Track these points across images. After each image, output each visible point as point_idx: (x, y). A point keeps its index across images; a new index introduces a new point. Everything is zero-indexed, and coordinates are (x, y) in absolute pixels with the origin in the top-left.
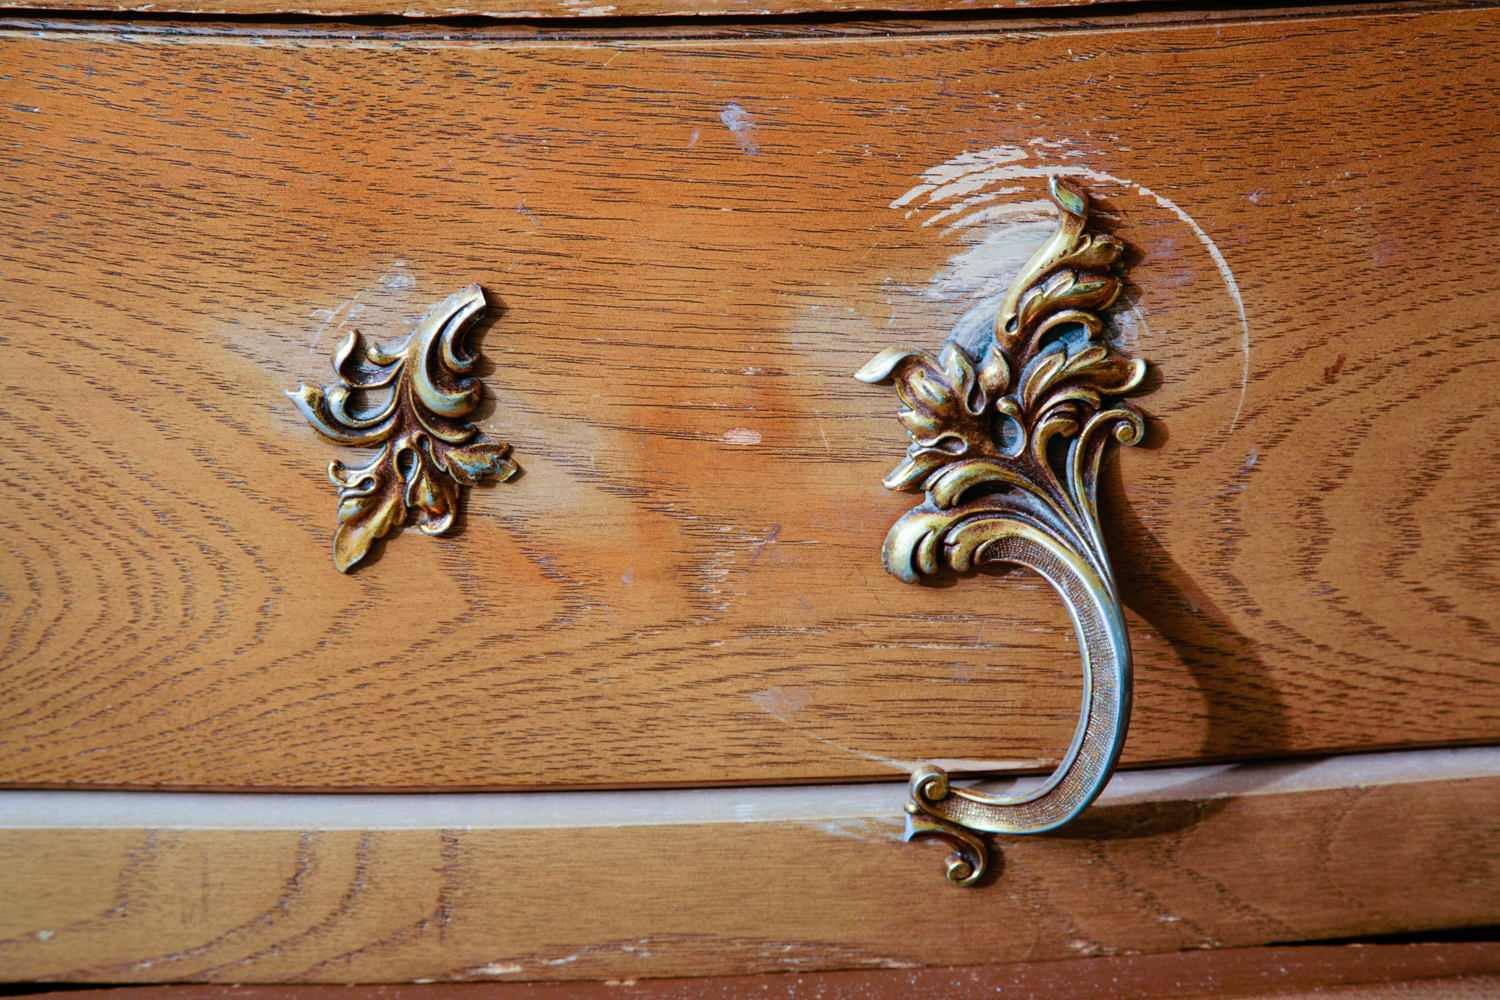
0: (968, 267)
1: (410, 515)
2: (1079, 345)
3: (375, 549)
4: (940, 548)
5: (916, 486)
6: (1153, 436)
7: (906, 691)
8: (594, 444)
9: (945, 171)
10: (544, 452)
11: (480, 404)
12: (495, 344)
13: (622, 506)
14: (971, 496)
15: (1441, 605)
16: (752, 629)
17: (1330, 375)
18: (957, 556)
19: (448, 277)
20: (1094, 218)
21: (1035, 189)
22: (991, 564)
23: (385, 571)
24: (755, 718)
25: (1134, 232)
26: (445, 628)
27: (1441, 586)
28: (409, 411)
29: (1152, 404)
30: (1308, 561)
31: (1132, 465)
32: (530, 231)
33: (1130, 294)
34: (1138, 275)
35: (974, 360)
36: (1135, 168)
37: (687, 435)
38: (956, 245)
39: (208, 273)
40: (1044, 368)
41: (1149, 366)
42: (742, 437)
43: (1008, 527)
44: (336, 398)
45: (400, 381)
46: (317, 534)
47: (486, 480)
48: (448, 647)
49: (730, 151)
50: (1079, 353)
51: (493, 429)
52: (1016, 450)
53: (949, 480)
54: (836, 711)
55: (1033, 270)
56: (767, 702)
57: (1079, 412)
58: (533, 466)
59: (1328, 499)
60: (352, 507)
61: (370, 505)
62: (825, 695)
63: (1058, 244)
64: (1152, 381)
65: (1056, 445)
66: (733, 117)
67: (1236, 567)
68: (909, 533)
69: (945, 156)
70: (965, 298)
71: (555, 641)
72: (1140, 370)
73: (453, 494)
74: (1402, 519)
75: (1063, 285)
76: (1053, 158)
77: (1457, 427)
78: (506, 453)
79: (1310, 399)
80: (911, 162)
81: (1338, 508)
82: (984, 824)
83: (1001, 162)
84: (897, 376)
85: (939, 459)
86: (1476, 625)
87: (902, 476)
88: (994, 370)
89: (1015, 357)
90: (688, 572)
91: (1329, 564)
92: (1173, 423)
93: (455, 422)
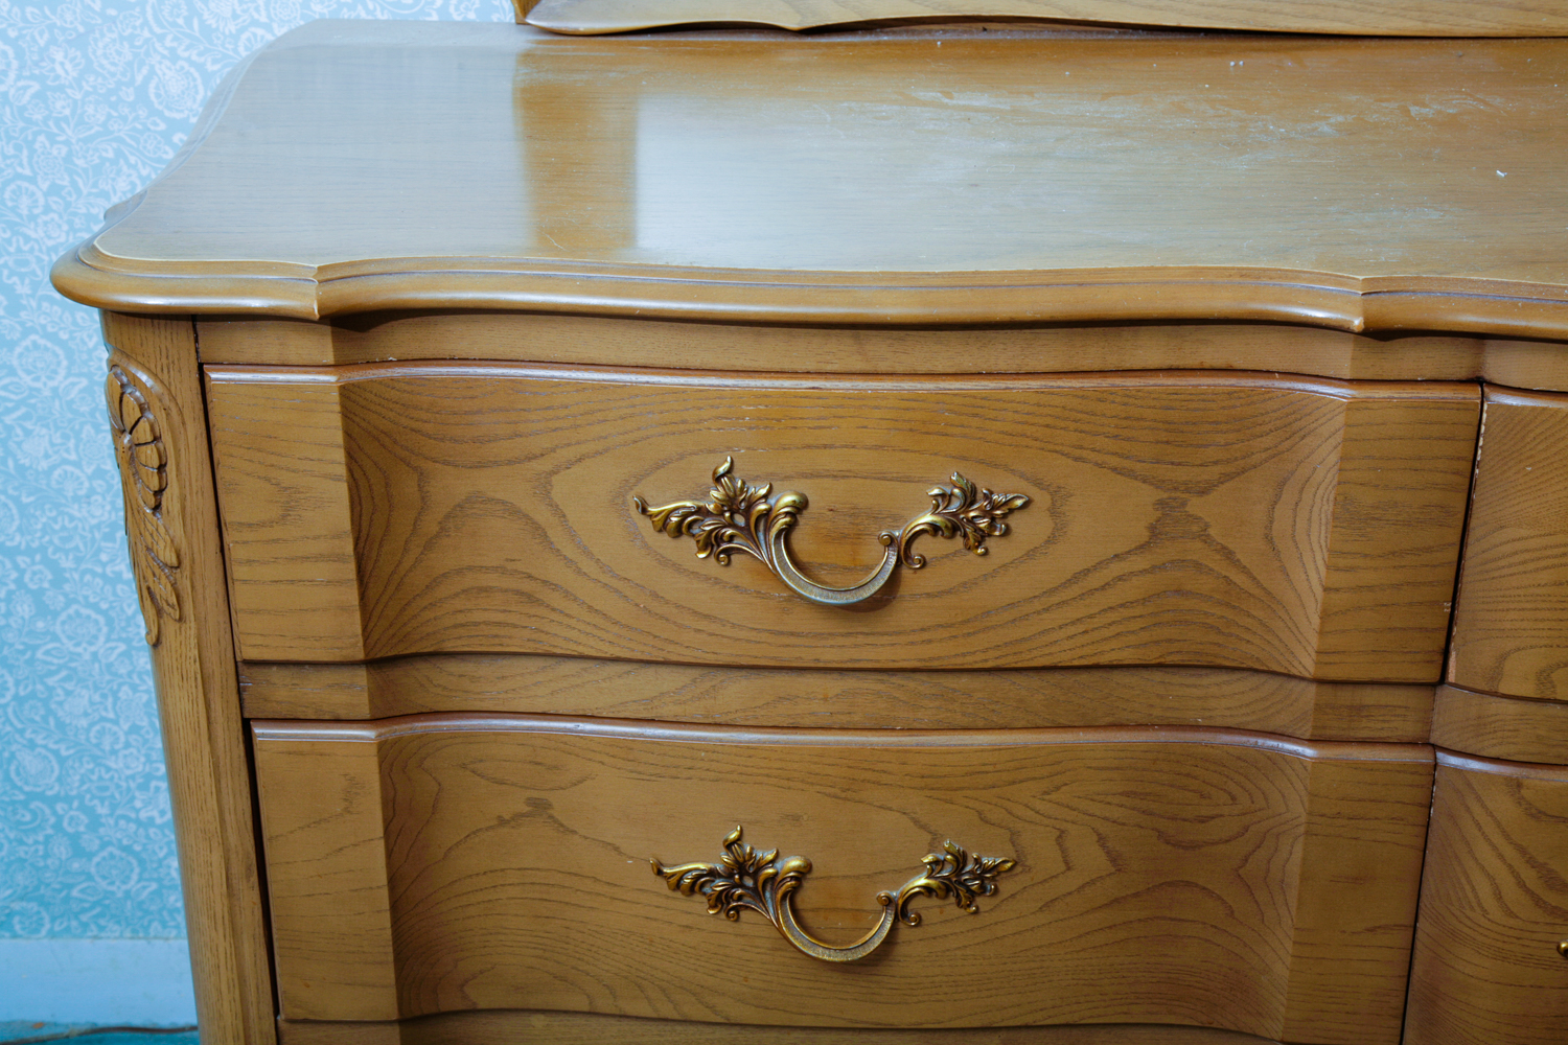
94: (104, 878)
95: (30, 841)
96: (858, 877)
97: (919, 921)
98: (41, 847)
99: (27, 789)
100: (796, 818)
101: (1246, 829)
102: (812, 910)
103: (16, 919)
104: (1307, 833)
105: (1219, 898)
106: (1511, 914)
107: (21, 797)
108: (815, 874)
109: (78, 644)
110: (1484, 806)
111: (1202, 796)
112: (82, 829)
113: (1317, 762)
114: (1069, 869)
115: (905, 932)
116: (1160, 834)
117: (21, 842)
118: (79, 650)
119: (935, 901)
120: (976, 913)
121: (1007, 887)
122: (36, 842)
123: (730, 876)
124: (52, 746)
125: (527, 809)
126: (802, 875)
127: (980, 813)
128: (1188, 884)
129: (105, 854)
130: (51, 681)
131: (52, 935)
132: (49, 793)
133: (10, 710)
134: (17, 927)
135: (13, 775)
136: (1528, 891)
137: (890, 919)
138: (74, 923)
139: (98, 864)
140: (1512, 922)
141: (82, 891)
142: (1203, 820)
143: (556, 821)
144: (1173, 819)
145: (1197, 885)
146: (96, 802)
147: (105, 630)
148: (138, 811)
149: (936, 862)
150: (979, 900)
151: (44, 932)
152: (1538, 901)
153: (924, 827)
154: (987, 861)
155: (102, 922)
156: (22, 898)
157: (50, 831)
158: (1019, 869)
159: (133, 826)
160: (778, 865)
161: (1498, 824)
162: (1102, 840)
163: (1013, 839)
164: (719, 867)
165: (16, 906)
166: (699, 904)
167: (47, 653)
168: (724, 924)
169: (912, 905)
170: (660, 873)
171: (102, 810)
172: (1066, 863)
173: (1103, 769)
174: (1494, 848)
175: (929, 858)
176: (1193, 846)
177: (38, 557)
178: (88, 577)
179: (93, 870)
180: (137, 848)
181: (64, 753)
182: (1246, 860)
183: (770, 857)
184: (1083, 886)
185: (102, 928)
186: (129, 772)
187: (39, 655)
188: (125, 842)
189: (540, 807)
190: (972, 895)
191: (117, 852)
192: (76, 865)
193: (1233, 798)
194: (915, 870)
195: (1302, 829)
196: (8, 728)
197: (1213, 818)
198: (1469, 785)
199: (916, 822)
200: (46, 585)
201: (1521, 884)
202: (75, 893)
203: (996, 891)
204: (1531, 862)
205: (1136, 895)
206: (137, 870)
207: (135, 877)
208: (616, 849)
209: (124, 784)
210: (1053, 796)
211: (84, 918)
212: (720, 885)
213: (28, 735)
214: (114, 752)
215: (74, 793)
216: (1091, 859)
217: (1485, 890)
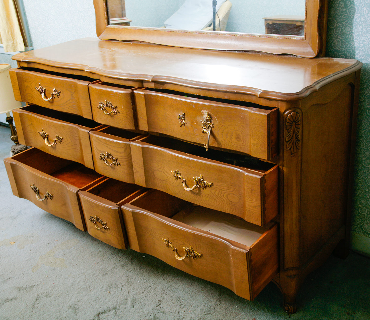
1: (182, 124)
2: (209, 122)
5: (203, 128)
8: (190, 122)
10: (188, 122)
11: (185, 119)
12: (185, 116)
13: (191, 126)
14: (205, 129)
15: (229, 141)
17: (222, 126)
20: (209, 115)
23: (182, 127)
24: (197, 140)
30: (222, 137)
31: (212, 129)
32: (186, 111)
34: (212, 119)
35: (204, 121)
39: (175, 110)
41: (213, 124)
42: (195, 123)
43: (206, 131)
48: (184, 132)
52: (207, 127)
54: (200, 140)
57: (210, 125)
59: (223, 133)
65: (209, 127)
66: (194, 106)
68: (203, 130)
69: (203, 110)
70: (204, 118)
71: (189, 133)
72: (212, 123)
74: (227, 135)
75: (208, 118)
76: (208, 111)
77: (229, 131)
79: (221, 127)
80: (201, 110)
83: (205, 111)
85: (203, 126)
86: (231, 143)
92: (214, 127)
97: (57, 144)
105: (79, 147)
106: (95, 153)
111: (75, 133)
113: (80, 130)
120: (61, 144)
121: (63, 141)
123: (43, 134)
127: (59, 131)
150: (61, 142)
152: (97, 151)
154: (60, 138)
158: (63, 139)
160: (46, 134)
162: (69, 137)
163: (62, 135)
169: (56, 142)
172: (67, 139)
175: (56, 136)
176: (76, 140)
184: (69, 143)
189: (32, 124)
199: (54, 131)
201: (95, 149)
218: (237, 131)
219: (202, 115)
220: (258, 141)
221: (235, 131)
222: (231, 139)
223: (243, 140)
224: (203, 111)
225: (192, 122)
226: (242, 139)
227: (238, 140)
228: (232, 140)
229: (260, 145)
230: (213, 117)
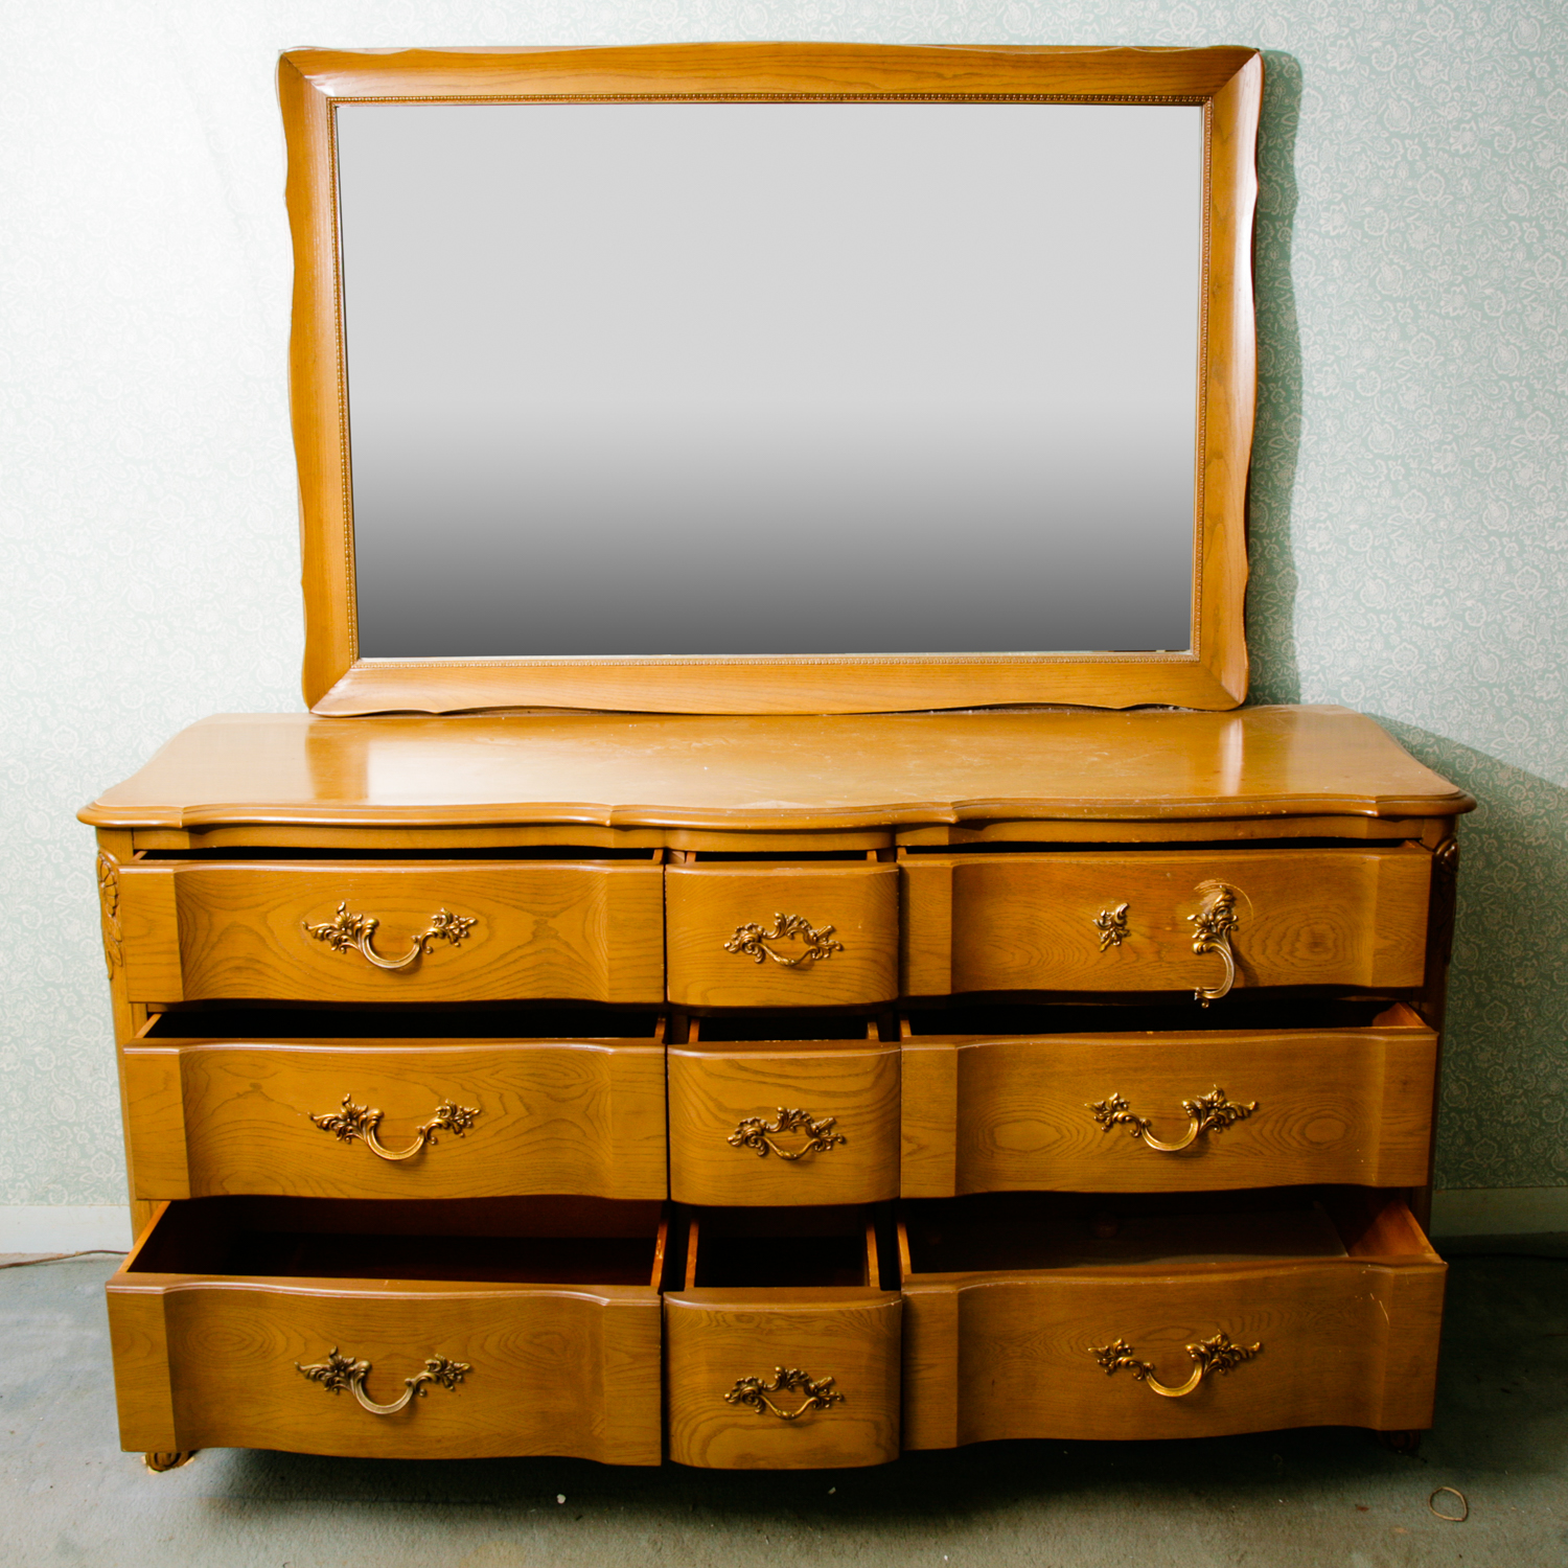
0: (1206, 900)
1: (1112, 941)
2: (1225, 913)
3: (1106, 948)
4: (1202, 948)
5: (1198, 937)
6: (1237, 929)
7: (1194, 974)
8: (1143, 930)
9: (1202, 884)
10: (1135, 931)
11: (1125, 923)
12: (1128, 913)
13: (1148, 941)
14: (1207, 940)
15: (1286, 960)
16: (1169, 963)
17: (1267, 918)
18: (1205, 949)
19: (1120, 902)
20: (1227, 892)
21: (1218, 887)
22: (1210, 950)
23: (1107, 952)
24: (1169, 979)
25: (1235, 895)
26: (1117, 962)
27: (1287, 957)
28: (1114, 924)
29: (1237, 923)
30: (1263, 953)
31: (1233, 934)
32: (1134, 893)
33: (1234, 905)
34: (1236, 902)
35: (1207, 916)
36: (1233, 883)
37: (1159, 928)
38: (1205, 896)
39: (1081, 900)
40: (1219, 917)
41: (1238, 917)
42: (1168, 929)
43: (1213, 944)
44: (1101, 921)
45: (1112, 920)
46: (1096, 945)
47: (1125, 936)
48: (1117, 965)
49: (1168, 880)
50: (1225, 914)
51: (1127, 927)
52: (1215, 931)
53: (1203, 936)
54: (1182, 978)
55: (1218, 900)
56: (1172, 976)
57: (1225, 925)
58: (1133, 933)
59: (1267, 941)
60: (1102, 940)
61: (1106, 939)
62: (1182, 975)
63: (1221, 897)
64: (1237, 920)
65: (1221, 930)
66: (1168, 875)
67: (1251, 953)
68: (1196, 946)
70: (1206, 905)
71: (1135, 965)
72: (1235, 918)
73: (1119, 938)
74: (1279, 944)
75: (1222, 903)
76: (1220, 882)
77: (1288, 928)
78: (1128, 931)
79: (1263, 923)
80: (1197, 883)
81: (1269, 942)
82: (1210, 997)
83: (1212, 882)
84: (1194, 919)
85: (1201, 933)
86: (1293, 964)
87: (1194, 936)
88: (1211, 917)
89: (1215, 915)
90: (1158, 952)
91: (1268, 952)
92: (1240, 927)
93: (1120, 925)
94: (97, 1170)
95: (59, 1149)
96: (406, 1119)
97: (436, 1142)
98: (65, 1152)
99: (59, 1118)
100: (374, 1090)
101: (587, 1091)
102: (386, 1137)
103: (50, 1194)
104: (612, 1090)
105: (579, 1127)
106: (706, 1125)
107: (56, 1123)
108: (386, 1117)
109: (88, 1037)
110: (688, 1072)
111: (565, 1075)
112: (86, 1141)
113: (614, 1055)
114: (506, 1113)
115: (431, 1148)
116: (548, 1095)
117: (55, 1149)
118: (89, 1039)
119: (444, 1131)
120: (463, 1136)
121: (478, 1123)
122: (63, 1149)
123: (345, 1120)
124: (73, 1094)
125: (250, 1089)
126: (379, 1118)
127: (461, 1085)
128: (564, 1120)
129: (98, 1156)
130: (74, 1057)
131: (69, 1204)
132: (71, 1121)
133: (53, 1074)
134: (51, 1199)
135: (52, 1111)
136: (712, 1113)
137: (422, 1140)
138: (81, 1197)
139: (94, 1162)
140: (706, 1129)
141: (85, 1178)
142: (567, 1087)
143: (264, 1095)
144: (554, 1087)
145: (567, 1121)
146: (94, 1126)
147: (103, 1028)
148: (116, 1131)
149: (442, 1111)
150: (466, 1131)
151: (65, 1201)
152: (716, 1118)
153: (436, 1093)
154: (467, 1110)
155: (95, 1196)
156: (54, 1182)
157: (70, 1143)
158: (482, 1114)
159: (113, 1140)
160: (368, 1114)
161: (695, 1081)
162: (521, 1098)
163: (479, 1097)
164: (340, 1116)
165: (51, 1187)
166: (332, 1135)
167: (73, 1041)
168: (344, 1145)
169: (433, 1133)
170: (312, 1119)
171: (97, 1131)
172: (505, 1111)
173: (518, 1062)
174: (695, 1093)
175: (439, 1108)
176: (564, 1101)
177: (71, 989)
178: (95, 999)
179: (92, 1165)
180: (115, 1152)
181: (79, 1098)
182: (588, 1106)
183: (363, 1109)
184: (514, 1123)
185: (95, 1200)
186: (112, 1108)
187: (69, 1043)
188: (109, 1149)
189: (256, 1087)
190: (462, 1127)
191: (105, 1155)
192: (83, 1163)
193: (579, 1075)
194: (433, 1115)
195: (609, 1088)
196: (51, 1084)
197: (572, 1085)
198: (681, 1062)
199: (432, 1090)
200: (74, 1004)
201: (708, 1109)
202: (82, 1179)
203: (472, 1126)
204: (710, 1098)
205: (540, 1127)
206: (114, 1166)
207: (113, 1169)
208: (293, 1108)
209: (109, 1115)
210: (496, 1076)
211: (86, 1194)
212: (341, 1124)
213: (61, 1088)
214: (104, 1097)
215: (83, 1121)
216: (517, 1109)
217: (694, 1114)
218: (1317, 923)
219: (1200, 896)
220: (1397, 938)
221: (1309, 925)
222: (1291, 953)
223: (1336, 946)
224: (1204, 885)
225: (1155, 927)
226: (1330, 944)
227: (1316, 950)
228: (1297, 954)
229: (1403, 948)
230: (1238, 897)
